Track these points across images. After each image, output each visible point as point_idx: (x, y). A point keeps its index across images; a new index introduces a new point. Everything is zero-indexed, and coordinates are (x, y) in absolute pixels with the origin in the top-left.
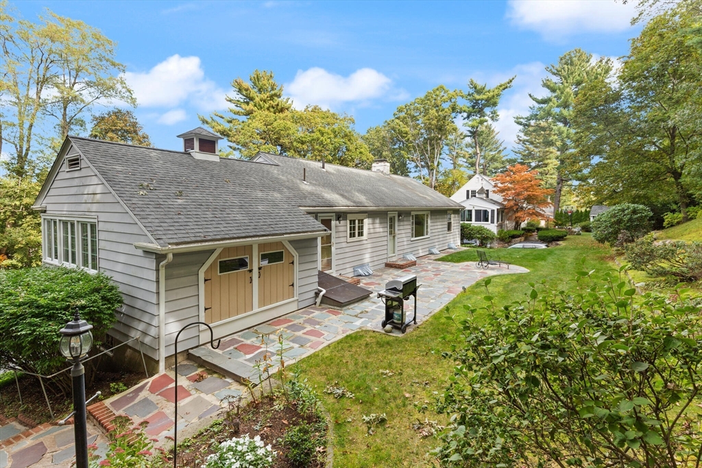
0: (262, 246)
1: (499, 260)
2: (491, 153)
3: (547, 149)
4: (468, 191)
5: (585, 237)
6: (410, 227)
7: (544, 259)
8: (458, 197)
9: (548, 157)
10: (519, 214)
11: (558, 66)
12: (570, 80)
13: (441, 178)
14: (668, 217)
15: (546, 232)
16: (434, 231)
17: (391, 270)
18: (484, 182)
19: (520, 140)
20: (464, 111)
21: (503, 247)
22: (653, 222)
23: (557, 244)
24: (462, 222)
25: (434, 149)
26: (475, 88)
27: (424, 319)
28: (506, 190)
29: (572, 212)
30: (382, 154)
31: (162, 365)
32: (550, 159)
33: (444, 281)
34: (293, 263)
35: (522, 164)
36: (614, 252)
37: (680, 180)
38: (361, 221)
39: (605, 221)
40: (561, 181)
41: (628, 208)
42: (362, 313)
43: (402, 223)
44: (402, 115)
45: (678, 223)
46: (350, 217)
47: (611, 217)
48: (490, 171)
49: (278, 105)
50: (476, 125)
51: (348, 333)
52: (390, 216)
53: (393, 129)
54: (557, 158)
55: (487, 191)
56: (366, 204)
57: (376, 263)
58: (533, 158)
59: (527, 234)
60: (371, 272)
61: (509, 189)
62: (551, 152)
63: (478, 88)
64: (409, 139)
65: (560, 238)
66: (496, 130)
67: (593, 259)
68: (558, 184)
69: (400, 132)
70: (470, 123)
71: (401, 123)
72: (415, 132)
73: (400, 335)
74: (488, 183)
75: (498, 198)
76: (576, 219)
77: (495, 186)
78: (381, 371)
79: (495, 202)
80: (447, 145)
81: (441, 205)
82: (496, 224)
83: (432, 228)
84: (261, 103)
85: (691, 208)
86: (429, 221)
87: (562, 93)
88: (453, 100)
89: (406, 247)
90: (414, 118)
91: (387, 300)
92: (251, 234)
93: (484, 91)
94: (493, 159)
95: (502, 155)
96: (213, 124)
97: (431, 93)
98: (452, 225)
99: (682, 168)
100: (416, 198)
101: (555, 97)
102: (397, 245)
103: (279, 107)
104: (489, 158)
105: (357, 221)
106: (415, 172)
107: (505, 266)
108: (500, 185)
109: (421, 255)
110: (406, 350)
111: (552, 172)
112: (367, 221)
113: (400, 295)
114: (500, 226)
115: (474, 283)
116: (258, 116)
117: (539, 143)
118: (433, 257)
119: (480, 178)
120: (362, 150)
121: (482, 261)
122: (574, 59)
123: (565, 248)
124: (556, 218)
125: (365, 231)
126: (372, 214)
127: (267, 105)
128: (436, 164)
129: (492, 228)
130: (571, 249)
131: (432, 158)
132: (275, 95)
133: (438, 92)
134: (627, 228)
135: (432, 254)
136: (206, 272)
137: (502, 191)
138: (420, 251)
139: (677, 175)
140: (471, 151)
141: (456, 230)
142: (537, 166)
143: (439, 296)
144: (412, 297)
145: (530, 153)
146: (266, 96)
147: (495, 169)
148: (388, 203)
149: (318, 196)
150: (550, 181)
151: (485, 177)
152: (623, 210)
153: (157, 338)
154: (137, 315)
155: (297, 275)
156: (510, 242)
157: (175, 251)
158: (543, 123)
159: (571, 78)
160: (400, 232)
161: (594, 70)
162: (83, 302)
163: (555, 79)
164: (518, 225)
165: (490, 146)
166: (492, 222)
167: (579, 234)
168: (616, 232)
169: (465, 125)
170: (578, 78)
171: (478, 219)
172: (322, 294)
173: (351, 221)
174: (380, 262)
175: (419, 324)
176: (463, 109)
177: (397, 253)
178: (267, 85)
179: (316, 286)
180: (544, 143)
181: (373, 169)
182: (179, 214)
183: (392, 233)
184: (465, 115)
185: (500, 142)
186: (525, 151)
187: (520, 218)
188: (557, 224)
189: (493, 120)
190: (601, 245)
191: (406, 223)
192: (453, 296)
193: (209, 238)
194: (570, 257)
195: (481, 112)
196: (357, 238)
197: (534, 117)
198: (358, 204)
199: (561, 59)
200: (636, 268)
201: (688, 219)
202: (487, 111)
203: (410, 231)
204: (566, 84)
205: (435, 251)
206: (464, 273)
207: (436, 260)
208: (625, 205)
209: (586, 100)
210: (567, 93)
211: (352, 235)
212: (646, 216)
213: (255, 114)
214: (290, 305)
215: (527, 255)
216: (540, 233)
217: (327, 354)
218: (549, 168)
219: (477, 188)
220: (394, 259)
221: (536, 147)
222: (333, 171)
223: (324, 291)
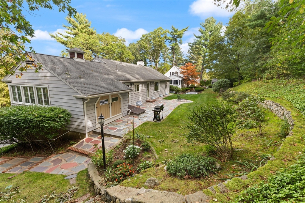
0: (112, 95)
1: (184, 98)
2: (178, 57)
3: (199, 56)
4: (171, 73)
5: (210, 90)
6: (153, 87)
7: (197, 98)
8: (167, 75)
9: (199, 59)
10: (189, 82)
11: (205, 24)
12: (208, 30)
13: (159, 66)
14: (235, 83)
15: (197, 88)
16: (161, 88)
17: (148, 103)
18: (177, 69)
19: (189, 52)
20: (170, 39)
21: (183, 94)
22: (230, 85)
23: (201, 93)
24: (170, 85)
25: (157, 54)
26: (174, 30)
27: (165, 117)
28: (184, 72)
29: (206, 81)
30: (136, 55)
31: (87, 135)
32: (199, 60)
33: (168, 106)
34: (121, 101)
35: (189, 61)
36: (218, 95)
37: (239, 71)
38: (138, 86)
39: (217, 85)
40: (203, 69)
41: (224, 81)
42: (145, 117)
43: (151, 86)
44: (144, 38)
45: (237, 85)
46: (135, 84)
47: (218, 83)
48: (178, 64)
49: (90, 31)
50: (174, 45)
51: (143, 122)
52: (148, 83)
53: (141, 45)
54: (202, 60)
55: (178, 72)
56: (140, 79)
57: (143, 101)
58: (193, 60)
59: (191, 88)
60: (142, 104)
61: (186, 72)
62: (200, 58)
63: (175, 30)
64: (147, 50)
65: (202, 90)
66: (181, 47)
67: (212, 98)
68: (202, 70)
69: (144, 47)
70: (172, 45)
71: (144, 42)
72: (150, 47)
73: (159, 122)
74: (178, 70)
75: (182, 75)
76: (207, 83)
77: (181, 71)
78: (158, 131)
79: (181, 77)
80: (162, 52)
81: (163, 79)
82: (181, 85)
83: (161, 87)
84: (82, 29)
85: (241, 81)
86: (160, 85)
87: (205, 35)
88: (165, 34)
89: (152, 95)
90: (149, 40)
91: (155, 112)
92: (110, 91)
93: (177, 31)
94: (179, 59)
95: (183, 57)
96: (58, 38)
97: (156, 30)
98: (167, 86)
99: (240, 67)
100: (155, 76)
101: (203, 36)
102: (149, 94)
103: (90, 32)
104: (178, 59)
105: (137, 86)
106: (149, 63)
107: (186, 100)
108: (182, 71)
109: (157, 97)
110: (163, 126)
111: (200, 65)
112: (140, 85)
113: (160, 110)
114: (182, 86)
115: (177, 106)
116: (81, 36)
117: (196, 54)
118: (161, 98)
119: (175, 68)
120: (129, 54)
121: (178, 99)
122: (210, 21)
123: (203, 94)
124: (200, 83)
125: (140, 89)
126: (142, 83)
127: (84, 31)
128: (158, 61)
129: (179, 87)
130: (205, 94)
131: (156, 58)
132: (88, 26)
133: (159, 30)
134: (223, 87)
135: (160, 97)
136: (97, 105)
137: (183, 73)
138: (157, 96)
139: (238, 69)
140: (171, 55)
141: (168, 88)
142: (195, 63)
143: (168, 110)
144: (162, 111)
145: (192, 57)
146: (83, 26)
147: (179, 63)
148: (147, 78)
149: (124, 77)
150: (199, 69)
151: (177, 67)
152: (222, 81)
153: (84, 127)
154: (75, 120)
155: (122, 105)
156: (185, 92)
157: (90, 98)
158: (198, 46)
159: (209, 29)
160: (151, 89)
161: (217, 27)
162: (62, 116)
163: (203, 28)
164: (188, 85)
165: (178, 54)
166: (180, 85)
167: (208, 89)
168: (219, 89)
169: (170, 45)
170: (211, 29)
171: (174, 84)
172: (130, 111)
173: (135, 85)
174: (144, 100)
175: (164, 119)
176: (169, 38)
177: (149, 97)
178: (84, 21)
179: (128, 109)
180: (198, 54)
181: (138, 64)
182: (85, 85)
183: (148, 89)
184: (170, 41)
185: (182, 52)
186: (191, 56)
187: (189, 83)
188: (201, 85)
189: (180, 44)
190: (215, 93)
191: (152, 86)
192: (172, 111)
193: (99, 93)
194: (205, 97)
195: (176, 40)
196: (137, 92)
197: (195, 43)
198: (138, 79)
199: (206, 21)
200: (224, 100)
201: (240, 84)
202: (178, 39)
203: (153, 89)
204: (207, 31)
205: (161, 96)
206: (173, 103)
207: (162, 99)
208: (223, 79)
209: (214, 40)
210: (207, 35)
211: (135, 91)
212: (228, 83)
213: (79, 35)
214: (120, 115)
215: (192, 96)
216: (195, 88)
217: (139, 128)
218: (199, 64)
219: (174, 72)
220: (149, 99)
221: (195, 55)
222: (124, 65)
223: (131, 111)
